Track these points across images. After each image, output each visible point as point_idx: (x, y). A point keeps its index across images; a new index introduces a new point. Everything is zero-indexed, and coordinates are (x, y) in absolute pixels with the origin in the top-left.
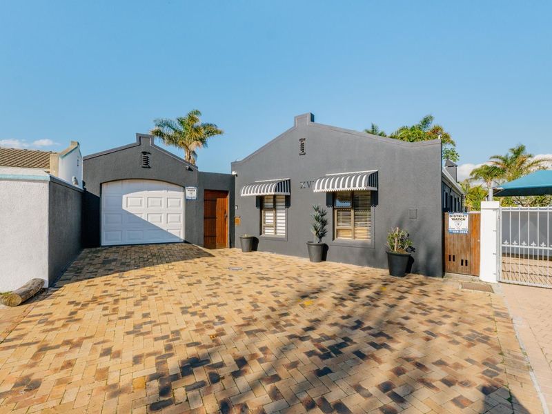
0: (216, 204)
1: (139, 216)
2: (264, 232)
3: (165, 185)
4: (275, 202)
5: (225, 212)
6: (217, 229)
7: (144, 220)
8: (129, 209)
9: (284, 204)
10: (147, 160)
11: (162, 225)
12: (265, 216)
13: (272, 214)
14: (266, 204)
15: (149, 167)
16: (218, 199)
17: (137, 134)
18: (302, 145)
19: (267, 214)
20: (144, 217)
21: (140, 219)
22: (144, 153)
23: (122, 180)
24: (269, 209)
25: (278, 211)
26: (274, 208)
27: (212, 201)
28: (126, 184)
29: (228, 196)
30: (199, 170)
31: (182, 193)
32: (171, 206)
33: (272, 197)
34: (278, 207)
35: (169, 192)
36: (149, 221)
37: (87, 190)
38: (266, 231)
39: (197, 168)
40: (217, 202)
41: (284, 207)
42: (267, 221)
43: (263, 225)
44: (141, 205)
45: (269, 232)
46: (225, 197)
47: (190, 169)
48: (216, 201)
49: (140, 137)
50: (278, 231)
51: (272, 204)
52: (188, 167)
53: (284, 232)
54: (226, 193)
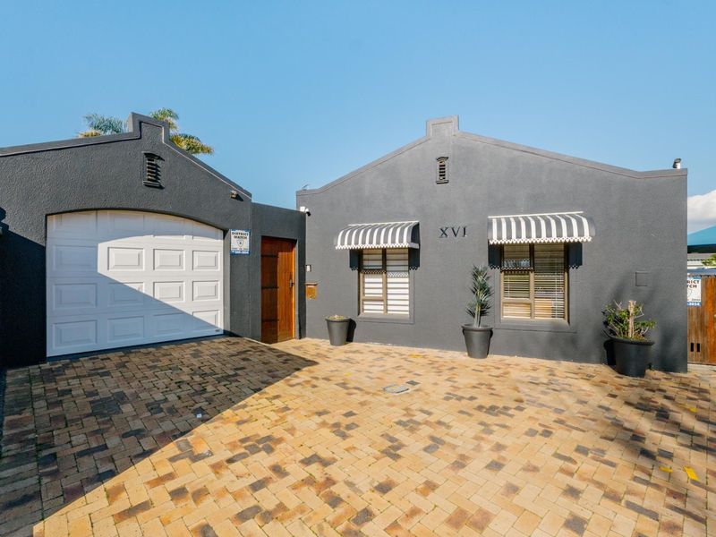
0: (276, 262)
1: (135, 287)
2: (363, 310)
3: (190, 224)
4: (384, 259)
5: (291, 278)
6: (278, 306)
7: (145, 296)
8: (115, 274)
9: (407, 262)
10: (154, 171)
11: (183, 304)
12: (364, 282)
13: (381, 280)
14: (365, 263)
15: (161, 187)
16: (280, 254)
17: (134, 115)
18: (442, 168)
19: (366, 280)
20: (145, 289)
21: (137, 292)
22: (150, 156)
23: (96, 209)
24: (373, 271)
25: (389, 274)
26: (383, 269)
27: (272, 256)
28: (106, 219)
29: (296, 250)
30: (253, 201)
31: (220, 242)
32: (199, 267)
33: (381, 251)
34: (389, 268)
35: (196, 239)
36: (157, 297)
37: (11, 229)
38: (366, 307)
39: (250, 195)
40: (279, 259)
41: (407, 268)
42: (366, 291)
43: (362, 298)
44: (139, 264)
45: (371, 309)
46: (290, 250)
47: (238, 197)
48: (276, 257)
49: (140, 122)
50: (389, 308)
51: (380, 263)
52: (235, 193)
53: (407, 308)
54: (293, 242)
